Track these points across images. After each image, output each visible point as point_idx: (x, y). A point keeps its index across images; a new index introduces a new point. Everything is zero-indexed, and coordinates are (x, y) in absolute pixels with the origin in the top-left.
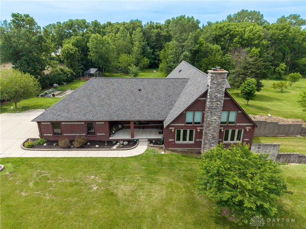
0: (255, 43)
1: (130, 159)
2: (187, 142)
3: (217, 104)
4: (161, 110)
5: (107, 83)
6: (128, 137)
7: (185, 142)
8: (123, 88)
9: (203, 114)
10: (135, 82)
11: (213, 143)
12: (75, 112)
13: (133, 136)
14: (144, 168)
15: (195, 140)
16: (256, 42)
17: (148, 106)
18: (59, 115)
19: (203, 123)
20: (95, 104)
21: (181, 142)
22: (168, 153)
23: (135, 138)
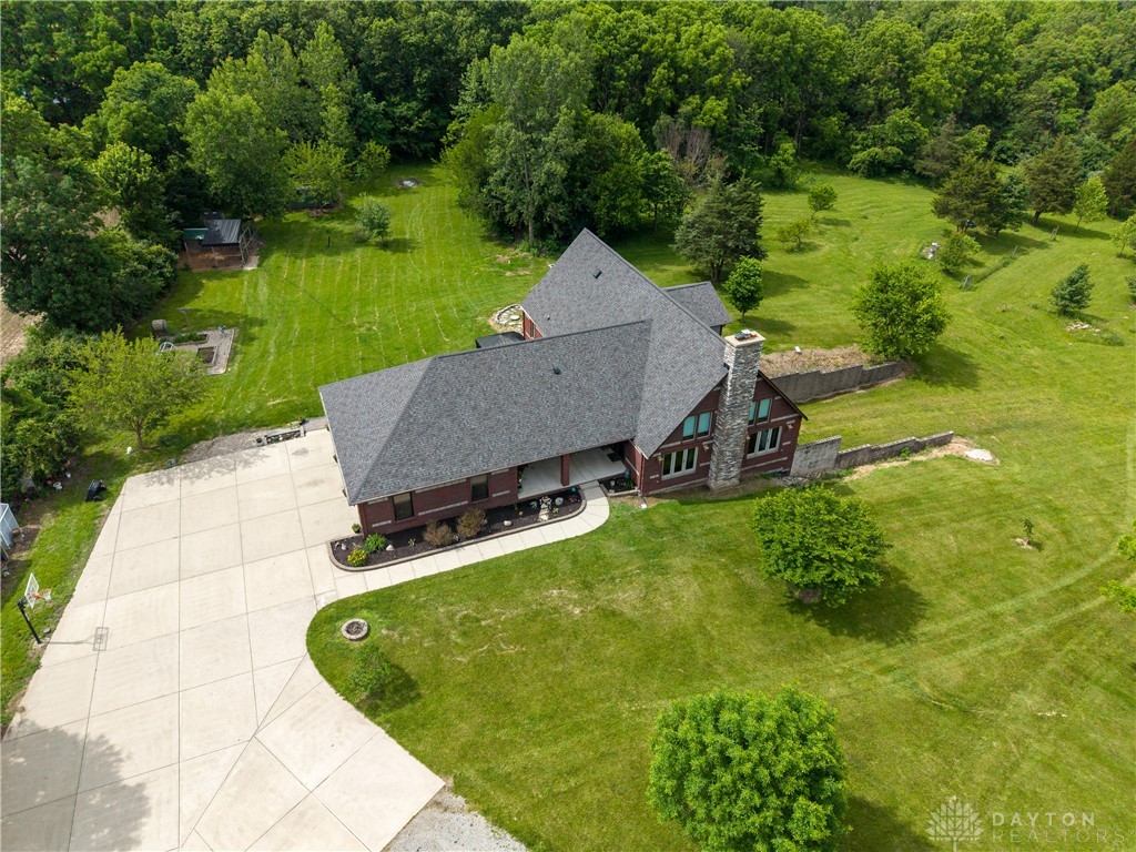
0: (711, 83)
1: (594, 537)
2: (684, 471)
3: (744, 397)
4: (620, 416)
5: (475, 367)
6: (556, 486)
7: (679, 474)
8: (519, 374)
9: (714, 417)
10: (537, 350)
11: (733, 466)
12: (440, 461)
13: (564, 481)
14: (632, 549)
15: (698, 465)
16: (716, 79)
17: (590, 409)
18: (407, 476)
19: (713, 431)
20: (474, 429)
21: (673, 474)
22: (653, 503)
23: (571, 485)
